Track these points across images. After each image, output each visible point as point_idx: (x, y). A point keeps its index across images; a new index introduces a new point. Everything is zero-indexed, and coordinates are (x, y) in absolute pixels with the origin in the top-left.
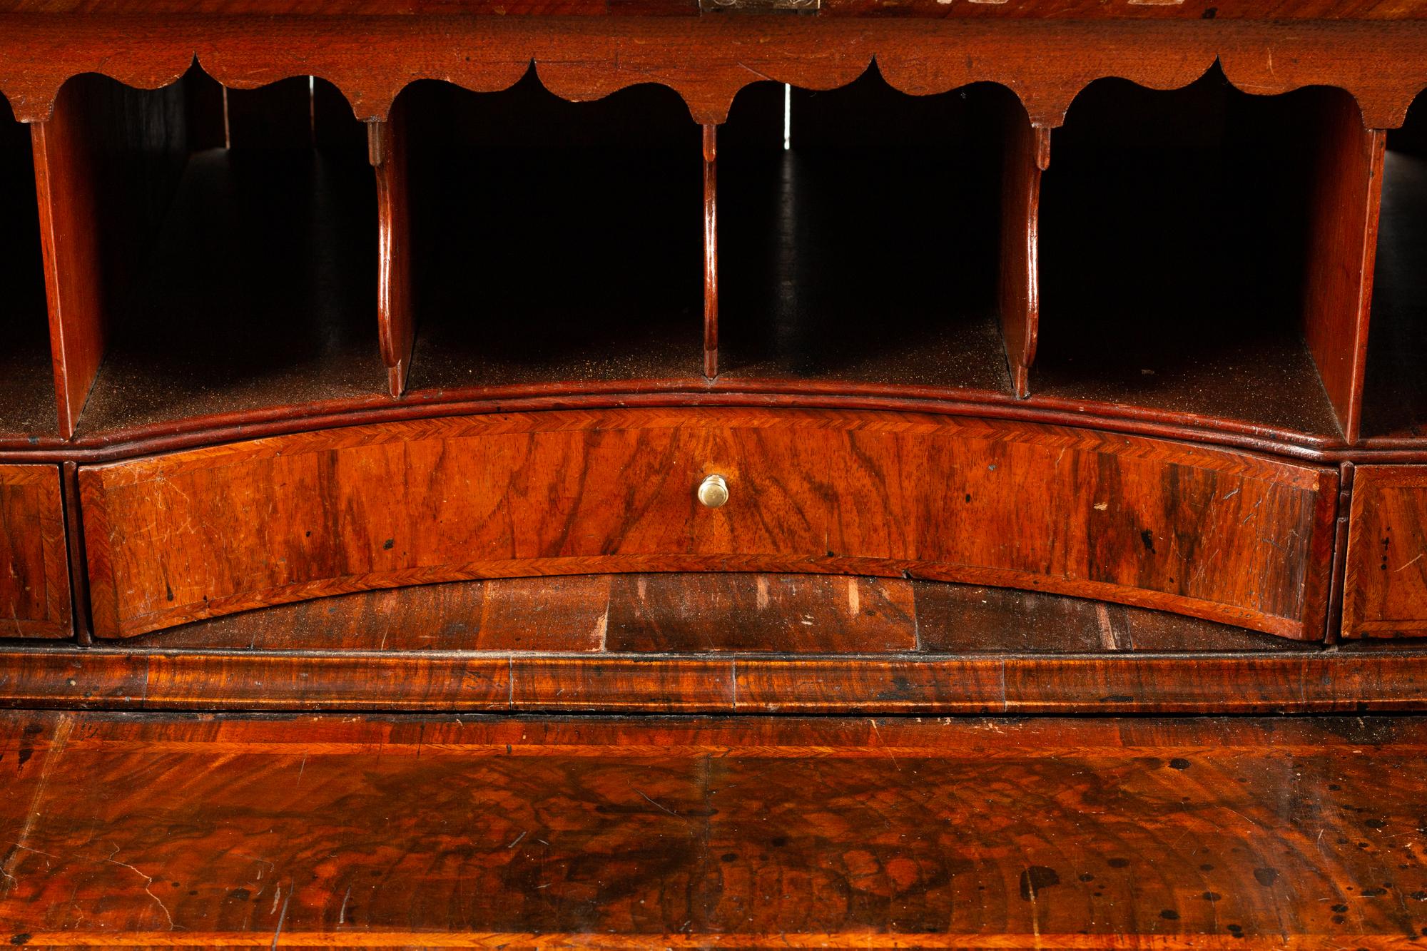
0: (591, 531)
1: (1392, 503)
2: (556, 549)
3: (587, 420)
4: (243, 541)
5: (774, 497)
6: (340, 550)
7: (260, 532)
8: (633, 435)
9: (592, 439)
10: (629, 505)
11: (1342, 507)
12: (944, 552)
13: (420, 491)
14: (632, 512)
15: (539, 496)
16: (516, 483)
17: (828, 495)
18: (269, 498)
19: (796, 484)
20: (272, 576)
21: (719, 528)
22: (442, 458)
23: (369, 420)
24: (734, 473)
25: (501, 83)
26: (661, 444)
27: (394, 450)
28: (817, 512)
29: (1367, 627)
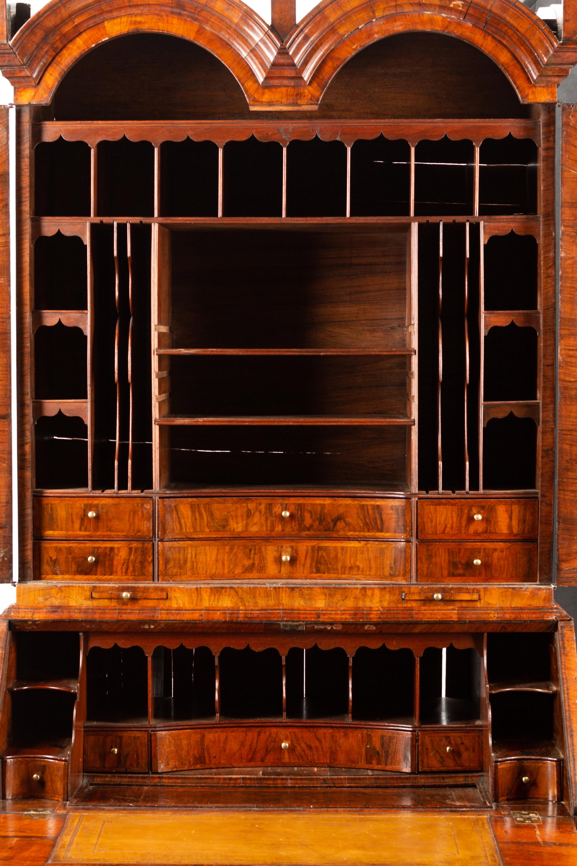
0: (259, 756)
1: (427, 740)
2: (251, 760)
3: (258, 729)
4: (184, 753)
5: (298, 748)
6: (204, 757)
7: (188, 751)
8: (268, 733)
9: (259, 734)
10: (267, 750)
11: (417, 741)
12: (335, 760)
13: (222, 745)
14: (267, 752)
15: (247, 747)
16: (242, 744)
17: (310, 748)
18: (190, 744)
19: (303, 745)
20: (190, 762)
21: (286, 755)
22: (227, 737)
23: (212, 727)
24: (290, 742)
25: (242, 648)
26: (274, 735)
27: (217, 735)
28: (308, 752)
29: (424, 769)
